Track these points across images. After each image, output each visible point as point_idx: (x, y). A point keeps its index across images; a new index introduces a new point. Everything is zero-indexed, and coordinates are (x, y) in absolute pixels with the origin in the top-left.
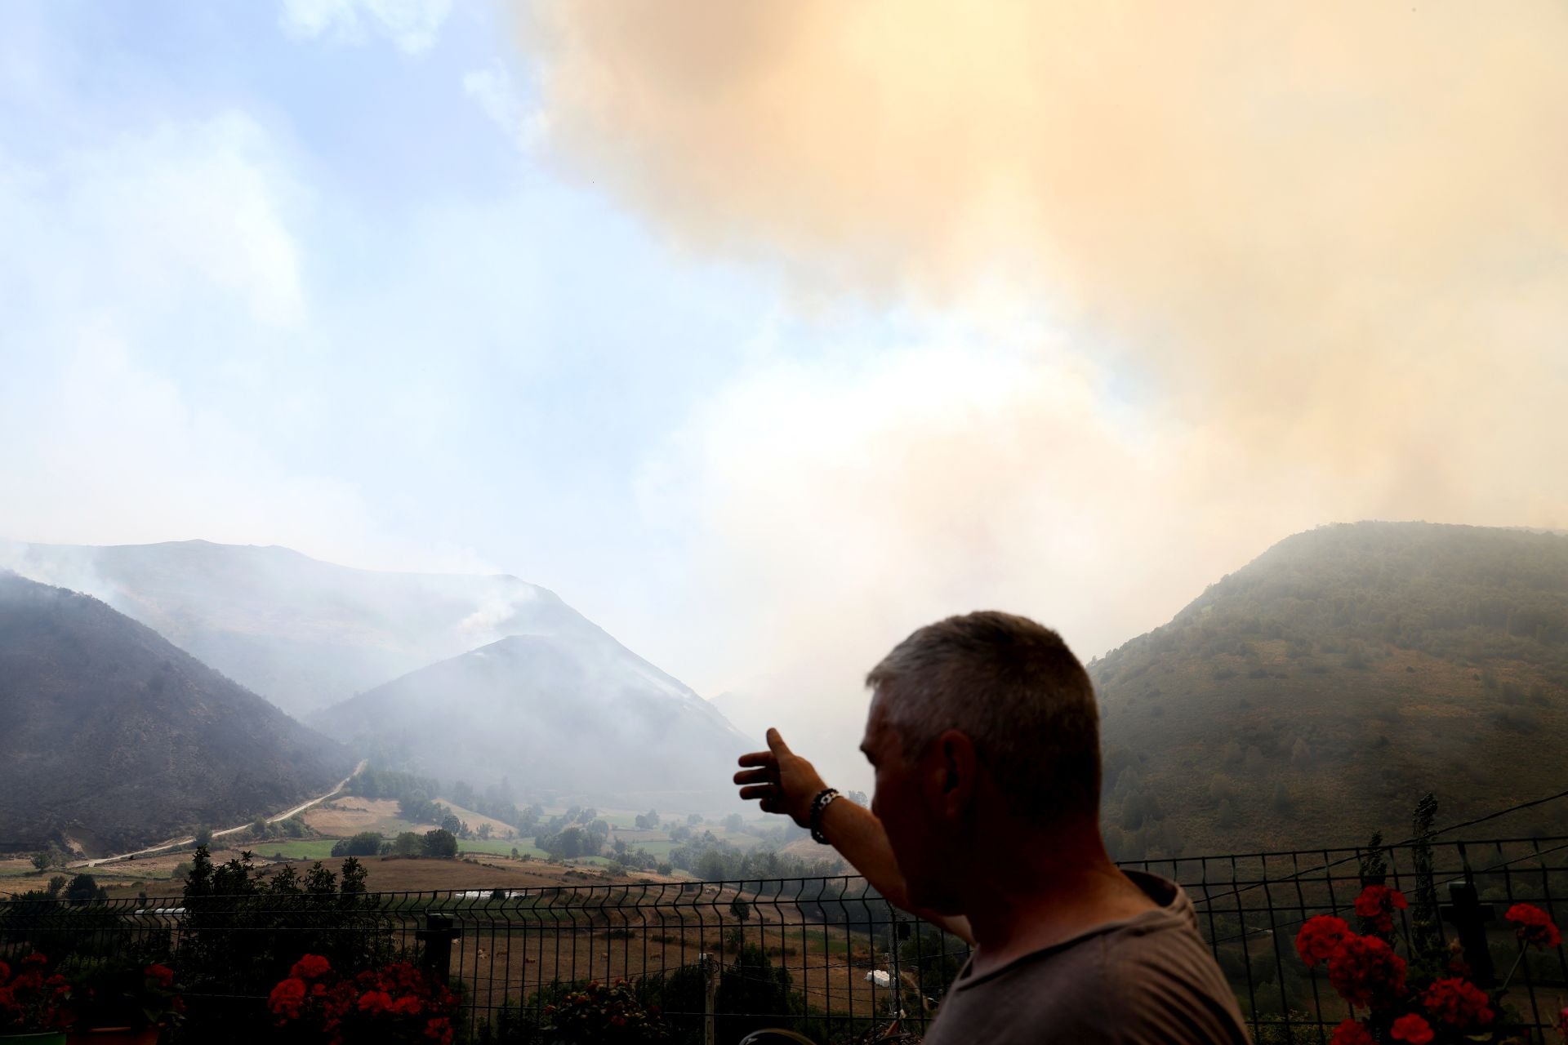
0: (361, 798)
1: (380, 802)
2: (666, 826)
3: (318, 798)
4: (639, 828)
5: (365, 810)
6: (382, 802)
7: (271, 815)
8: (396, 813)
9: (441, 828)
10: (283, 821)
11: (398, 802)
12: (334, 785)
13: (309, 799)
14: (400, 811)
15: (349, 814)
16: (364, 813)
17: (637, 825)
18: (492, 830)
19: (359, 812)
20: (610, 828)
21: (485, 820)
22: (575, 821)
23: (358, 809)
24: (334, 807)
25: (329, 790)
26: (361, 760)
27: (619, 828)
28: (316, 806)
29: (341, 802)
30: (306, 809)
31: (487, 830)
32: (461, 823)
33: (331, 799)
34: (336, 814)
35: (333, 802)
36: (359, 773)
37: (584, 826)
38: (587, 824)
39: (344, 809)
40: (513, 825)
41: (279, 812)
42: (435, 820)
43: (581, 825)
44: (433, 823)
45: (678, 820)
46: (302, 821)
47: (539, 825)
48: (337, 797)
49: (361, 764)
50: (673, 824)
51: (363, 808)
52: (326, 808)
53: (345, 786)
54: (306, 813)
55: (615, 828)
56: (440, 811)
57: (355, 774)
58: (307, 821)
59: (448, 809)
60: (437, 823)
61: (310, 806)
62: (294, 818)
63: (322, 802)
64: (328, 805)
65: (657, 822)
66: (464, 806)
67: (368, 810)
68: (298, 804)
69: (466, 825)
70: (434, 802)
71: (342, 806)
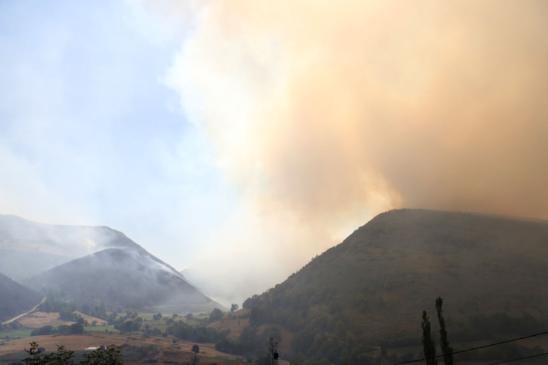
0: (44, 312)
1: (52, 314)
2: (164, 319)
3: (25, 313)
4: (154, 320)
5: (45, 317)
6: (52, 313)
7: (5, 321)
8: (58, 317)
9: (77, 323)
10: (10, 322)
11: (59, 313)
12: (33, 308)
13: (22, 313)
14: (60, 316)
15: (38, 319)
16: (44, 318)
17: (154, 319)
18: (97, 323)
19: (43, 318)
20: (143, 320)
21: (94, 319)
22: (130, 318)
23: (42, 317)
24: (32, 316)
25: (30, 309)
26: (44, 297)
27: (147, 320)
28: (25, 316)
30: (20, 317)
31: (95, 322)
32: (85, 320)
33: (31, 313)
34: (33, 319)
35: (32, 314)
36: (43, 302)
37: (133, 320)
38: (134, 319)
39: (36, 317)
40: (105, 320)
41: (9, 319)
42: (74, 319)
43: (132, 319)
44: (74, 321)
45: (169, 316)
46: (18, 322)
47: (115, 320)
48: (34, 312)
49: (44, 299)
50: (167, 318)
51: (45, 316)
52: (29, 317)
53: (37, 308)
54: (20, 319)
55: (145, 320)
56: (76, 316)
57: (42, 303)
58: (21, 322)
59: (80, 315)
60: (75, 321)
61: (22, 316)
62: (15, 321)
63: (27, 314)
64: (30, 316)
65: (161, 317)
66: (86, 314)
67: (46, 317)
68: (17, 316)
69: (87, 321)
70: (74, 313)
71: (36, 315)
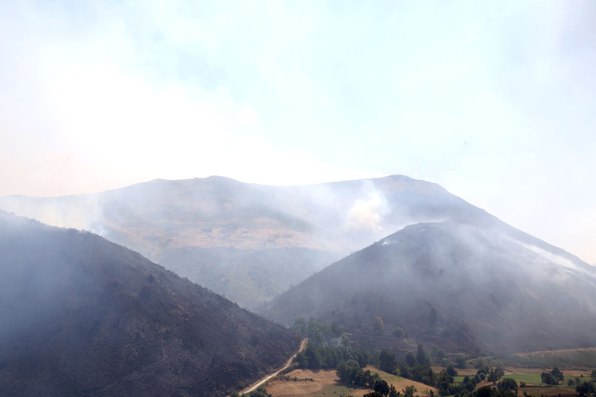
0: (307, 370)
1: (322, 373)
2: (571, 383)
3: (274, 372)
4: (545, 384)
5: (311, 380)
6: (324, 372)
7: (241, 388)
8: (335, 380)
9: (374, 391)
10: (251, 392)
11: (336, 371)
12: (285, 361)
13: (269, 373)
14: (339, 379)
15: (299, 384)
16: (311, 382)
17: (543, 381)
18: (416, 391)
19: (307, 382)
20: (519, 384)
21: (409, 383)
22: (486, 379)
23: (306, 379)
24: (288, 379)
25: (282, 365)
26: (303, 340)
27: (527, 384)
28: (274, 379)
29: (293, 374)
30: (267, 382)
31: (412, 390)
32: (390, 386)
33: (285, 372)
34: (291, 384)
35: (286, 375)
36: (303, 350)
37: (495, 384)
38: (497, 382)
39: (295, 380)
40: (433, 386)
41: (247, 386)
42: (368, 384)
43: (492, 383)
44: (367, 387)
45: (582, 376)
46: (265, 392)
47: (454, 385)
48: (289, 370)
49: (303, 342)
50: (577, 380)
51: (310, 378)
52: (282, 380)
53: (294, 361)
54: (267, 385)
55: (523, 385)
56: (371, 377)
57: (300, 351)
58: (269, 391)
59: (377, 375)
60: (370, 387)
61: (270, 379)
62: (259, 389)
63: (277, 375)
64: (283, 378)
65: (562, 378)
66: (389, 372)
67: (313, 379)
68: (260, 378)
69: (394, 388)
70: (365, 370)
71: (294, 377)
